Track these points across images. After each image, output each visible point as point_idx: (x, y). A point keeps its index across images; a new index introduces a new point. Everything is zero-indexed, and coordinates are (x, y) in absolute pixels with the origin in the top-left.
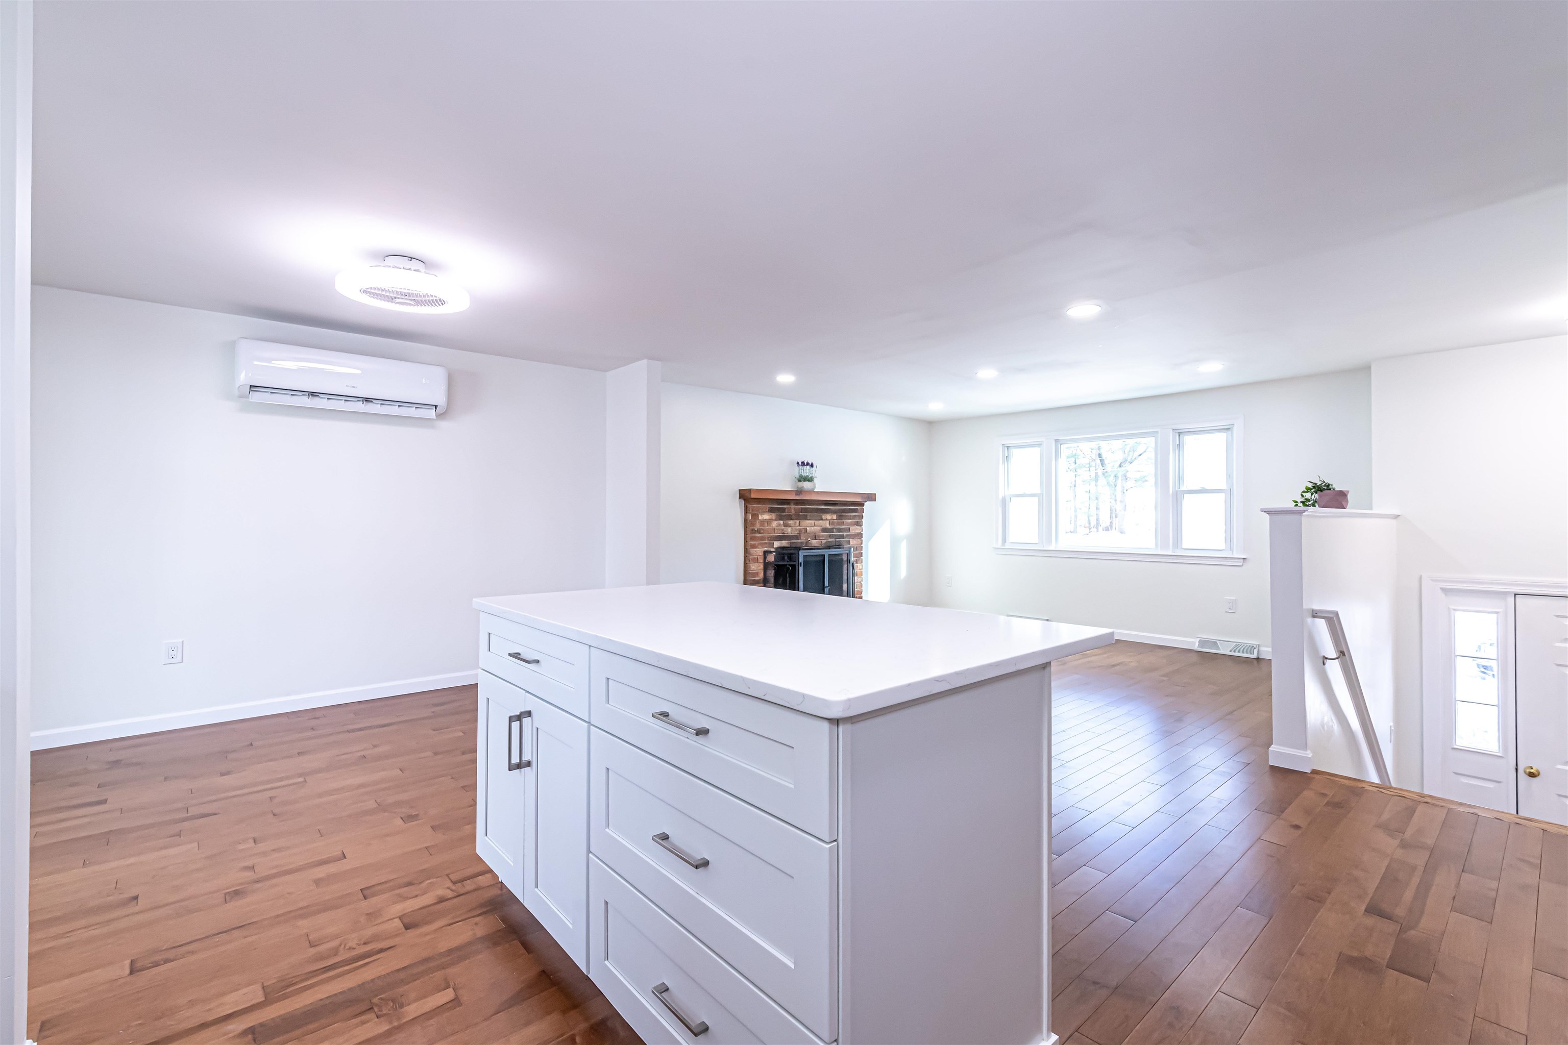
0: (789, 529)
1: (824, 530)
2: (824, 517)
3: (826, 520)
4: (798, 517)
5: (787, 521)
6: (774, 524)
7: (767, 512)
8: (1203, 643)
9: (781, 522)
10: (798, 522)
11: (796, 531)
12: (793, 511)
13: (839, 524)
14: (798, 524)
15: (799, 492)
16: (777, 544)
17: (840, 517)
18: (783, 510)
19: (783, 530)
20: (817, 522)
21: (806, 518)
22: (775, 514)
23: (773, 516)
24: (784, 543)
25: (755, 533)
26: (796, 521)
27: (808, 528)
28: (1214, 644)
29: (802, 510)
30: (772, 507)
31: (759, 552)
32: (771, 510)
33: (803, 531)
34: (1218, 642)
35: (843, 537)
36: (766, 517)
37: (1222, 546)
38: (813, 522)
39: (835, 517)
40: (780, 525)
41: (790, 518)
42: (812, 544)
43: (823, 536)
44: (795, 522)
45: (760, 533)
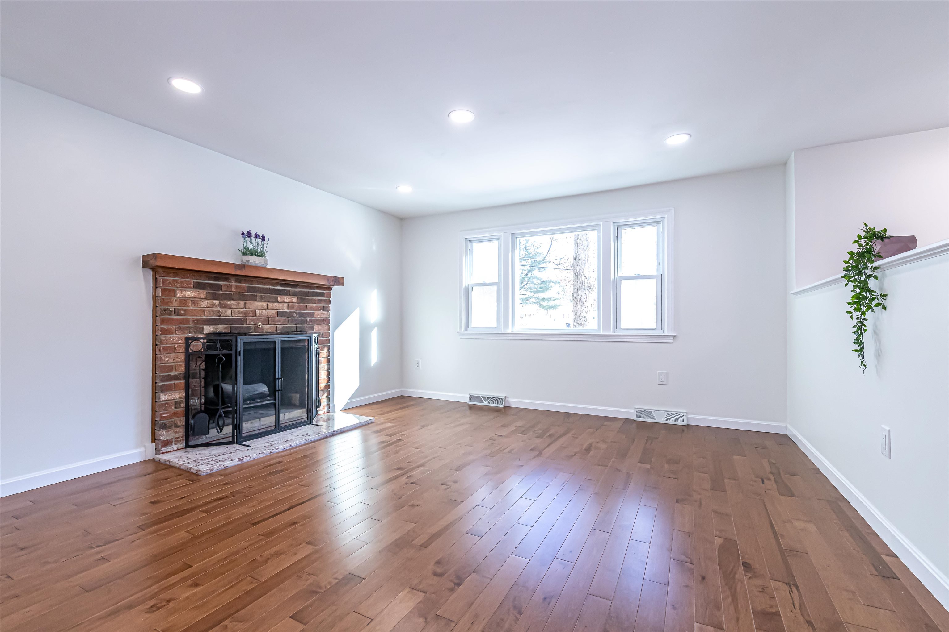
0: (229, 312)
1: (281, 314)
2: (279, 299)
3: (283, 302)
4: (242, 297)
5: (225, 301)
6: (204, 304)
7: (191, 288)
8: (640, 413)
9: (216, 302)
10: (242, 303)
11: (240, 313)
12: (234, 289)
13: (300, 308)
14: (242, 306)
15: (242, 267)
16: (208, 329)
17: (301, 301)
18: (219, 287)
19: (219, 312)
20: (270, 305)
21: (254, 299)
22: (205, 291)
23: (202, 294)
24: (220, 328)
25: (171, 314)
26: (240, 301)
27: (258, 311)
28: (649, 413)
29: (248, 289)
30: (198, 282)
31: (178, 338)
32: (198, 286)
33: (251, 314)
34: (652, 411)
35: (306, 322)
36: (190, 294)
37: (654, 326)
38: (265, 304)
39: (295, 300)
40: (213, 305)
41: (230, 297)
42: (263, 329)
43: (279, 321)
44: (238, 304)
45: (178, 315)
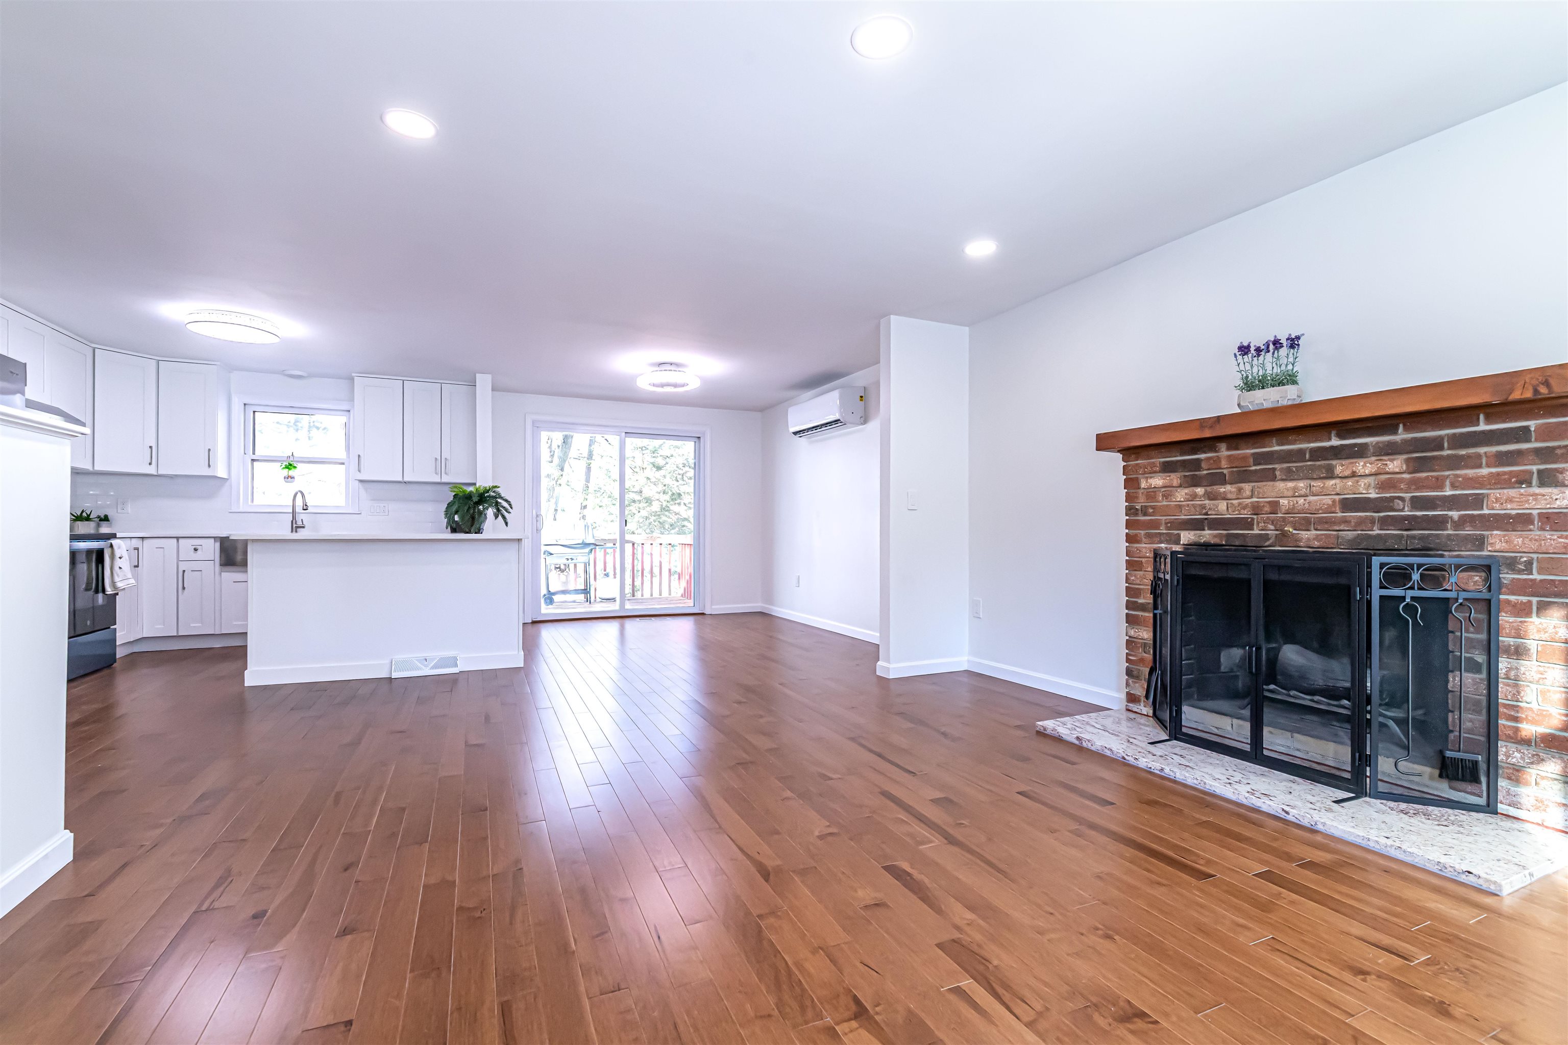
0: (1222, 506)
1: (1349, 505)
2: (1339, 470)
3: (1354, 475)
4: (1243, 476)
5: (1215, 487)
6: (1181, 495)
7: (1155, 472)
9: (1200, 491)
10: (1247, 487)
11: (1244, 508)
12: (1224, 464)
13: (1417, 484)
14: (1248, 493)
15: (1246, 415)
16: (1187, 537)
17: (1418, 465)
18: (1197, 464)
19: (1203, 507)
20: (1317, 484)
21: (1270, 476)
22: (1178, 475)
23: (1175, 478)
24: (1207, 535)
25: (1136, 515)
26: (1243, 485)
27: (1284, 502)
29: (1259, 459)
30: (1167, 462)
31: (1146, 549)
32: (1168, 468)
33: (1267, 509)
35: (1440, 523)
36: (1157, 481)
38: (1301, 484)
39: (1396, 464)
40: (1194, 496)
41: (1221, 479)
42: (1300, 540)
43: (1345, 521)
44: (1240, 490)
45: (1145, 514)
